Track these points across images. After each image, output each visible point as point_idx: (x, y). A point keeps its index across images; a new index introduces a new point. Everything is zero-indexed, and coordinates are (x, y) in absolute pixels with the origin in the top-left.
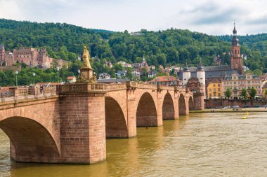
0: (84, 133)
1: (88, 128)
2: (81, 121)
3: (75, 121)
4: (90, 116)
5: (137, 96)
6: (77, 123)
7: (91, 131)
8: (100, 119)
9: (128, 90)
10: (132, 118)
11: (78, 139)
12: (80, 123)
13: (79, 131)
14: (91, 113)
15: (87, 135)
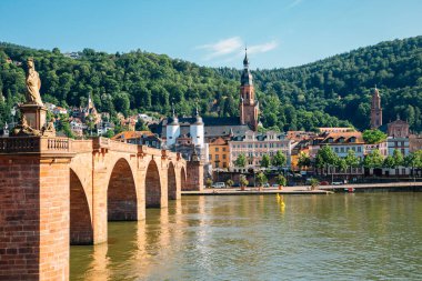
0: (29, 239)
1: (37, 228)
2: (23, 213)
3: (9, 212)
4: (43, 202)
5: (107, 164)
6: (13, 219)
7: (44, 233)
8: (62, 210)
9: (94, 153)
10: (101, 205)
11: (14, 251)
12: (20, 218)
13: (17, 234)
14: (45, 196)
15: (35, 241)
